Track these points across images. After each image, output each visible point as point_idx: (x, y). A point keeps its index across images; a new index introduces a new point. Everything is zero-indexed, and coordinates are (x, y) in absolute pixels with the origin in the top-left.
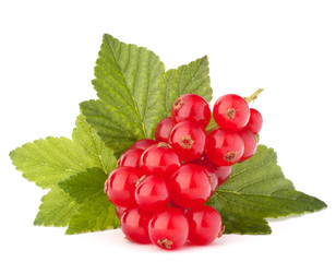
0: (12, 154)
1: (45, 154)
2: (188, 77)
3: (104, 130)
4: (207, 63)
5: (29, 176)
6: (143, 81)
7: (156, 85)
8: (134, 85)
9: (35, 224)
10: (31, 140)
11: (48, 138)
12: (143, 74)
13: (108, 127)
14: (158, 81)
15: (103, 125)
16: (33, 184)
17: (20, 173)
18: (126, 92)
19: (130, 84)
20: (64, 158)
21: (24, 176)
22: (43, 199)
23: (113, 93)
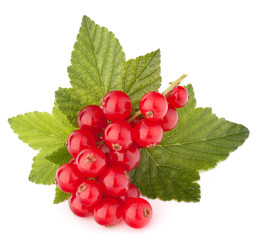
0: (10, 121)
2: (144, 65)
3: (72, 114)
4: (159, 56)
5: (23, 138)
6: (109, 65)
7: (118, 70)
8: (103, 67)
12: (110, 59)
14: (120, 67)
17: (17, 136)
18: (95, 74)
19: (100, 65)
20: (48, 127)
21: (20, 138)
23: (85, 76)
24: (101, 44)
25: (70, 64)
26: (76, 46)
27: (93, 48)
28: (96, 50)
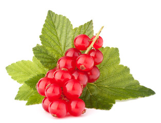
0: (7, 68)
1: (21, 68)
3: (43, 60)
4: (92, 24)
5: (14, 78)
6: (64, 34)
7: (69, 35)
8: (60, 36)
9: (15, 99)
10: (15, 62)
11: (22, 61)
12: (64, 30)
13: (46, 58)
14: (70, 33)
15: (43, 57)
16: (16, 81)
18: (56, 39)
19: (59, 35)
20: (29, 70)
21: (12, 78)
22: (20, 89)
23: (50, 40)
24: (59, 24)
25: (41, 34)
26: (45, 25)
27: (54, 26)
28: (56, 27)
